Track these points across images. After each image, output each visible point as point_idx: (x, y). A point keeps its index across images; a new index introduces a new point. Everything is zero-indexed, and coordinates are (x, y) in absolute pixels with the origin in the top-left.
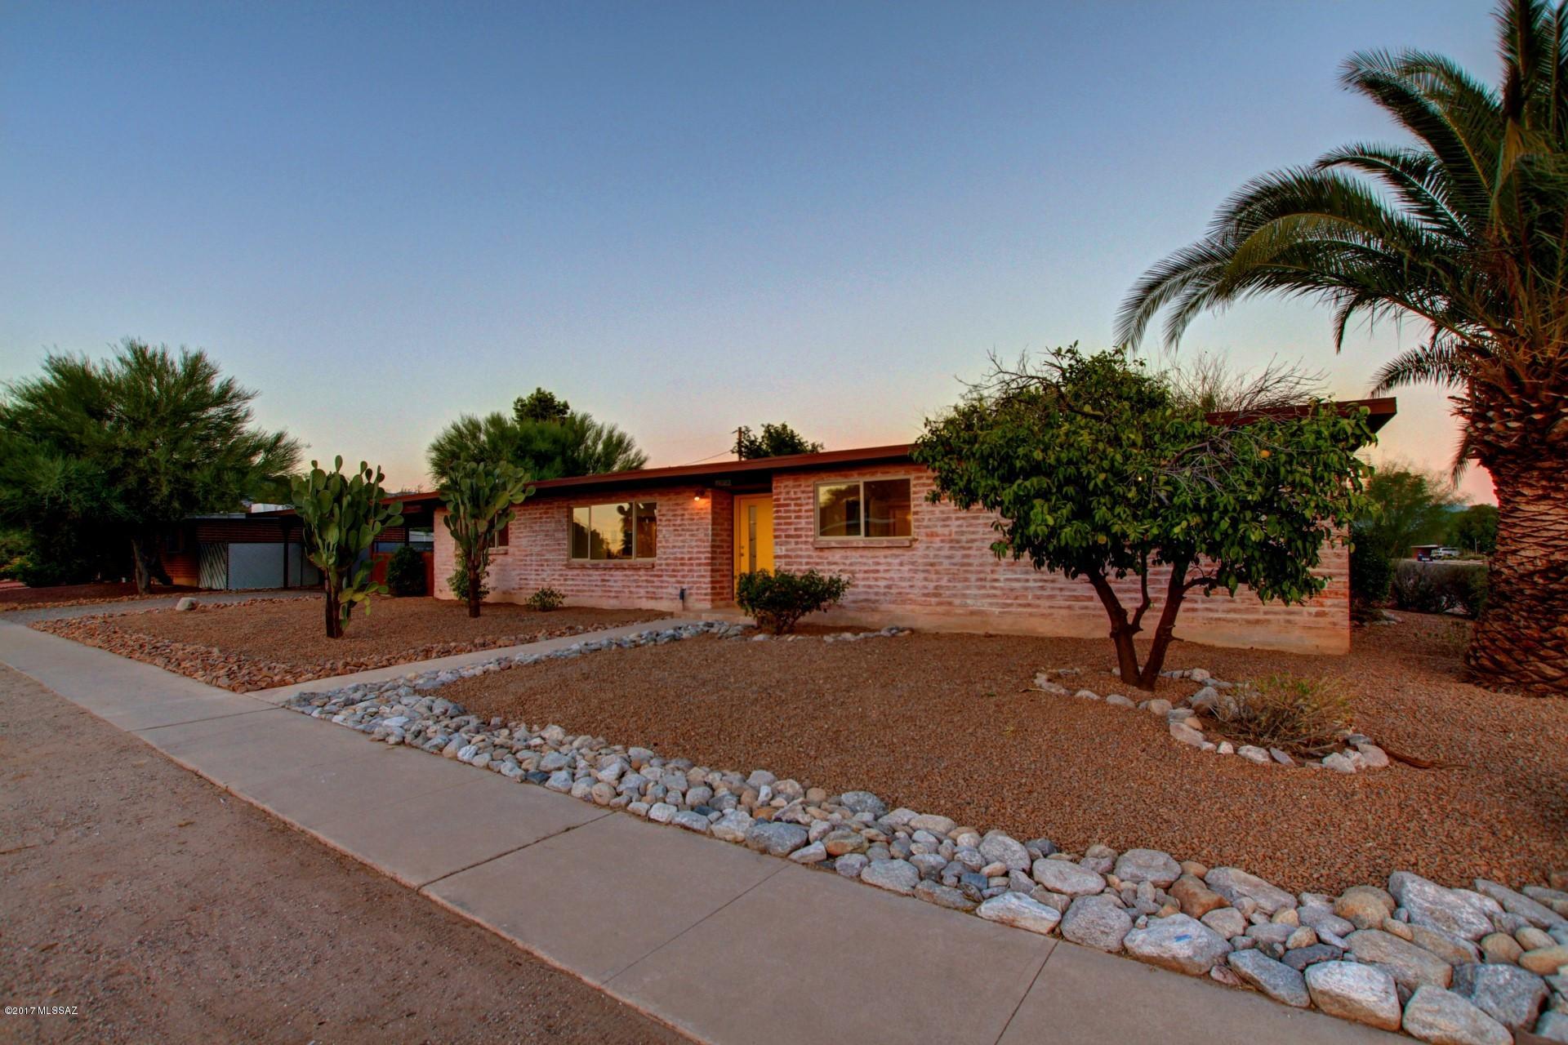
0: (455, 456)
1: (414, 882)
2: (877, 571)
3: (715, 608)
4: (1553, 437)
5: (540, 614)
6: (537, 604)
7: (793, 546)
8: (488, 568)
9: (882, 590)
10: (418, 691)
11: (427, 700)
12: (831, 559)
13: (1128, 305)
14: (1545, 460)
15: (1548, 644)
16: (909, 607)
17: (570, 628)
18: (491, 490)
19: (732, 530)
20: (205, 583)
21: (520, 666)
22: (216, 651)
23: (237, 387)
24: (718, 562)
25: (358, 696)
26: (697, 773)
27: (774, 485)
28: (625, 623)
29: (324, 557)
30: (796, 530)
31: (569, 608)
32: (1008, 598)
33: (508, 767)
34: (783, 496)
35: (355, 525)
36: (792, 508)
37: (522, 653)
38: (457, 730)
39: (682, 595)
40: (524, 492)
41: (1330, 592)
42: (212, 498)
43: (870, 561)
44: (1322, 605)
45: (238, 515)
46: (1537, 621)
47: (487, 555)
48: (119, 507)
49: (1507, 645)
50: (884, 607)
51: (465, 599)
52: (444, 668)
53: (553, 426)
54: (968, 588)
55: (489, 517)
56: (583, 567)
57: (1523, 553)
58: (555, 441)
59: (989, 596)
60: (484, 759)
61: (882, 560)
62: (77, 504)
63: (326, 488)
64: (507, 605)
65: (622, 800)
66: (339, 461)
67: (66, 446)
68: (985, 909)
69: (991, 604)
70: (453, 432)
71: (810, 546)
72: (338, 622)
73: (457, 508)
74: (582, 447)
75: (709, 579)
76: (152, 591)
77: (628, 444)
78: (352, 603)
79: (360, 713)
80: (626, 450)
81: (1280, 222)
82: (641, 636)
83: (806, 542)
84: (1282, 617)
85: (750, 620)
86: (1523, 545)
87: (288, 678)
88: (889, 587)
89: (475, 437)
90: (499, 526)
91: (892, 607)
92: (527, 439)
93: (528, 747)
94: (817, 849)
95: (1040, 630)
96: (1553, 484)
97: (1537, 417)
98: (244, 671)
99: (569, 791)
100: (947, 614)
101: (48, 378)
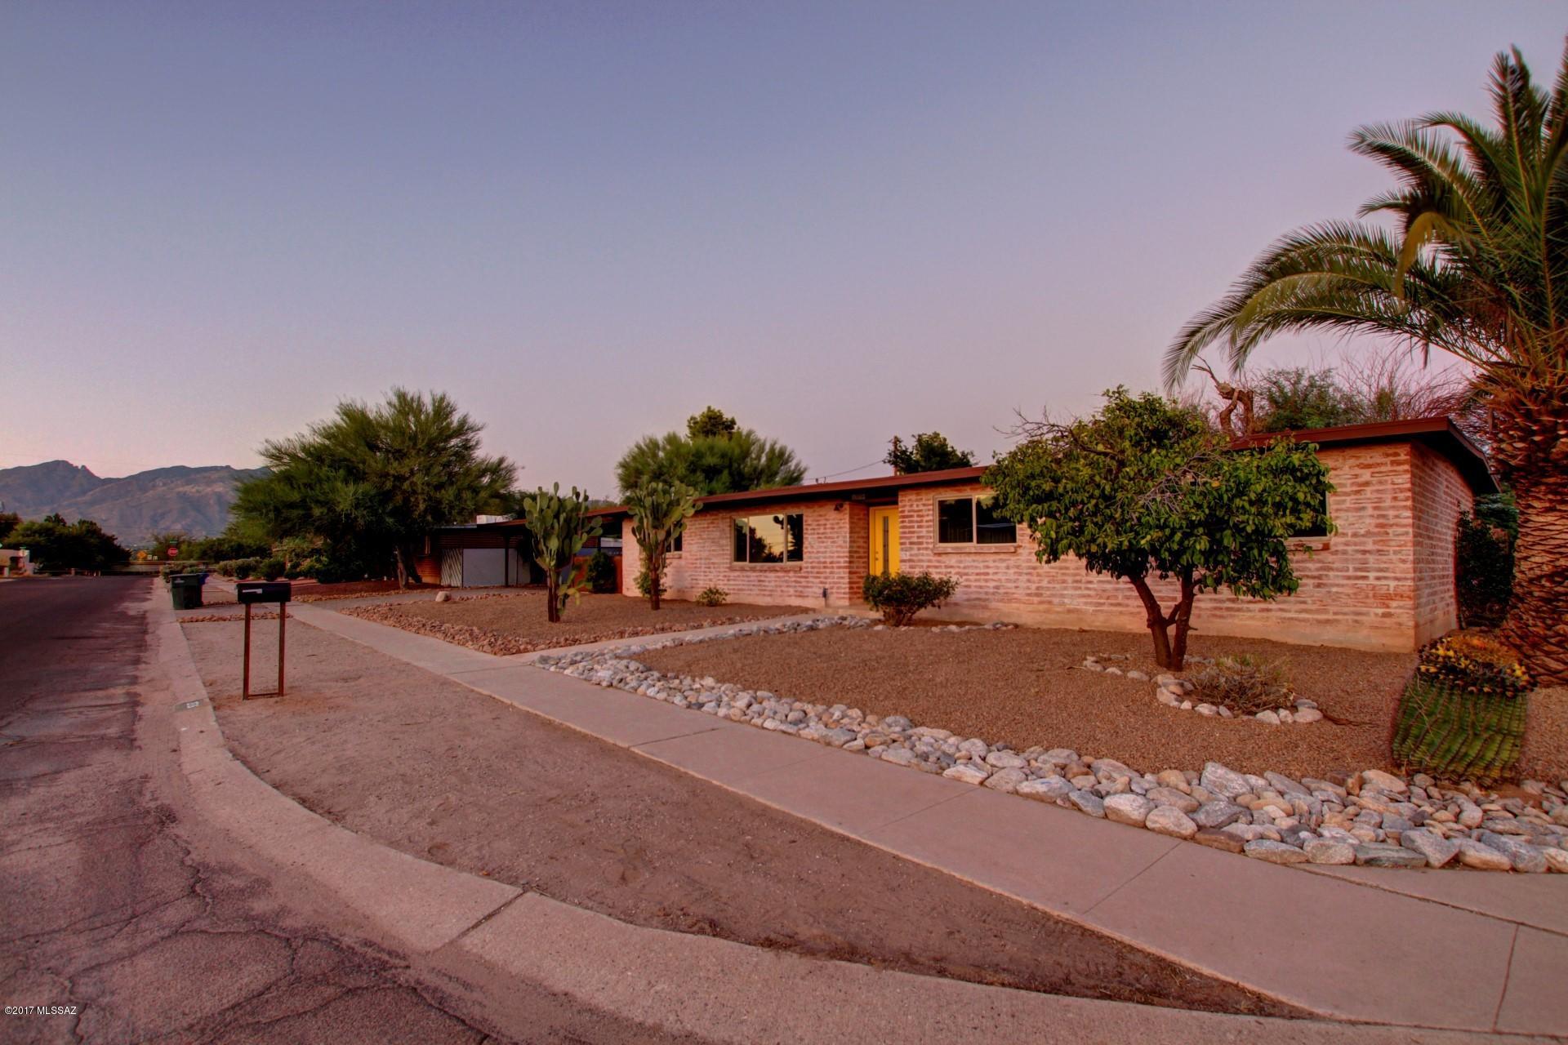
0: (639, 473)
1: (624, 745)
2: (988, 574)
3: (851, 605)
4: (1553, 456)
5: (706, 608)
6: (705, 601)
7: (915, 552)
8: (665, 570)
9: (992, 590)
10: (617, 657)
11: (625, 662)
12: (947, 563)
13: (1173, 351)
14: (1550, 476)
15: (1553, 640)
16: (1015, 605)
17: (730, 619)
18: (668, 505)
19: (868, 538)
20: (445, 582)
21: (690, 643)
22: (475, 628)
23: (471, 421)
24: (855, 565)
25: (579, 658)
26: (797, 705)
27: (900, 498)
28: (774, 616)
29: (548, 560)
30: (918, 537)
31: (732, 605)
32: (1101, 598)
33: (678, 699)
34: (907, 508)
35: (568, 535)
36: (915, 519)
37: (690, 636)
38: (646, 679)
39: (825, 594)
40: (694, 506)
41: (1396, 595)
42: (454, 512)
43: (981, 565)
44: (1388, 607)
45: (470, 525)
46: (1543, 620)
47: (665, 559)
48: (390, 520)
49: (1518, 641)
50: (993, 605)
51: (647, 596)
52: (635, 644)
53: (721, 442)
54: (1065, 588)
55: (666, 528)
56: (742, 569)
57: (1533, 559)
58: (723, 456)
59: (1084, 596)
60: (662, 696)
61: (991, 564)
62: (362, 517)
63: (548, 507)
64: (681, 601)
65: (748, 718)
66: (556, 486)
67: (354, 474)
68: (948, 772)
69: (1086, 603)
70: (636, 450)
71: (929, 552)
72: (557, 610)
73: (641, 521)
74: (748, 460)
75: (847, 580)
76: (409, 587)
77: (789, 456)
78: (566, 596)
79: (581, 669)
80: (787, 462)
81: (1278, 284)
82: (784, 626)
83: (927, 549)
84: (1350, 617)
85: (879, 615)
86: (1535, 552)
87: (529, 647)
88: (997, 587)
89: (655, 456)
90: (675, 535)
91: (1000, 605)
92: (699, 455)
93: (692, 689)
94: (859, 743)
95: (1129, 627)
96: (1559, 498)
97: (1537, 438)
98: (499, 642)
99: (716, 714)
100: (1047, 611)
101: (338, 419)
